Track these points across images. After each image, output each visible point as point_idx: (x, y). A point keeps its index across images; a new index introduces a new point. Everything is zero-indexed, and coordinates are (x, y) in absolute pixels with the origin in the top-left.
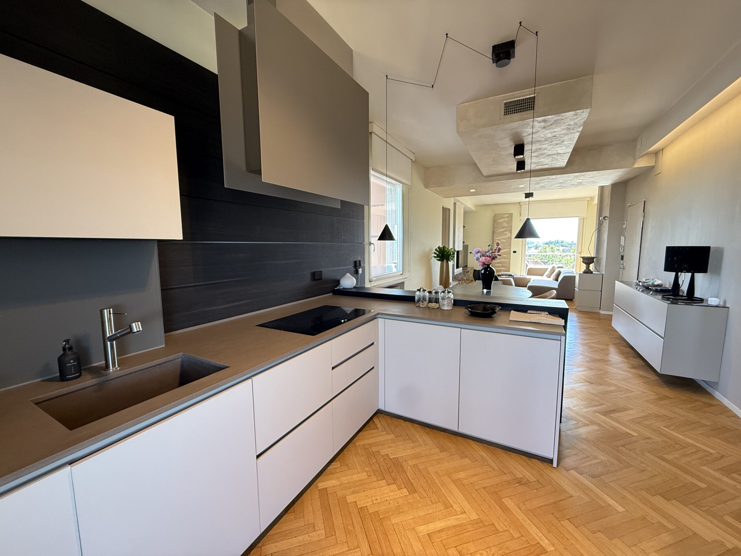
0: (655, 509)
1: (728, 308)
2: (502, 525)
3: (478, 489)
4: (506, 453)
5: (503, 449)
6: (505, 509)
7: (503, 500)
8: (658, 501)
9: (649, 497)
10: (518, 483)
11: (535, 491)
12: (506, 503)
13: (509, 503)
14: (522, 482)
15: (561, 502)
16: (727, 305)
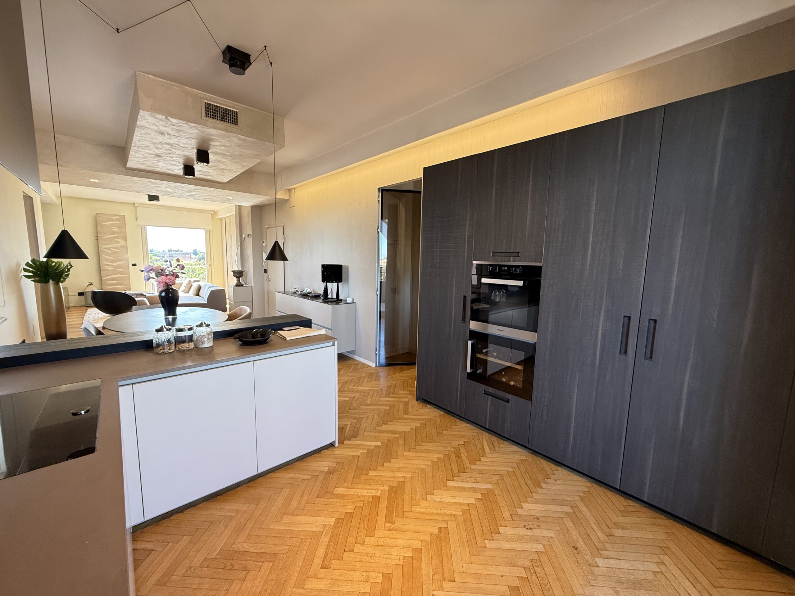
0: (388, 432)
1: (355, 303)
2: (349, 507)
3: (315, 502)
4: (303, 461)
5: (299, 460)
6: (342, 497)
7: (334, 492)
8: (384, 427)
9: (380, 428)
10: (330, 474)
11: (342, 470)
12: (337, 493)
13: (340, 491)
14: (332, 471)
15: (359, 464)
16: (355, 302)
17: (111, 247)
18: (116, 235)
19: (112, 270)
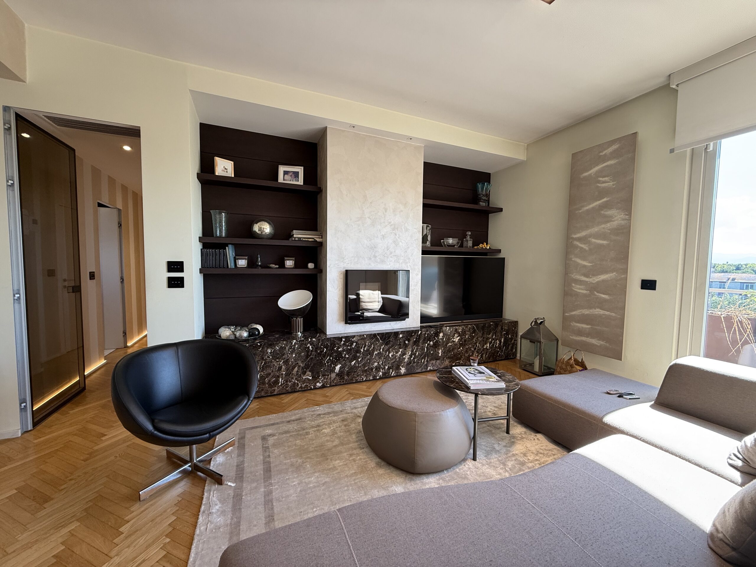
17: (590, 236)
18: (605, 199)
19: (585, 295)
